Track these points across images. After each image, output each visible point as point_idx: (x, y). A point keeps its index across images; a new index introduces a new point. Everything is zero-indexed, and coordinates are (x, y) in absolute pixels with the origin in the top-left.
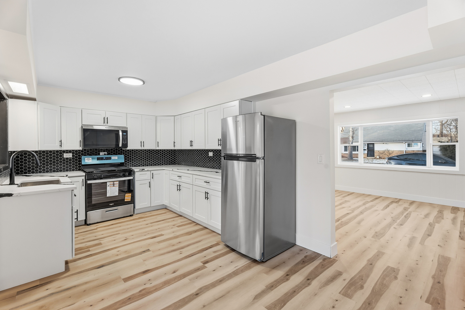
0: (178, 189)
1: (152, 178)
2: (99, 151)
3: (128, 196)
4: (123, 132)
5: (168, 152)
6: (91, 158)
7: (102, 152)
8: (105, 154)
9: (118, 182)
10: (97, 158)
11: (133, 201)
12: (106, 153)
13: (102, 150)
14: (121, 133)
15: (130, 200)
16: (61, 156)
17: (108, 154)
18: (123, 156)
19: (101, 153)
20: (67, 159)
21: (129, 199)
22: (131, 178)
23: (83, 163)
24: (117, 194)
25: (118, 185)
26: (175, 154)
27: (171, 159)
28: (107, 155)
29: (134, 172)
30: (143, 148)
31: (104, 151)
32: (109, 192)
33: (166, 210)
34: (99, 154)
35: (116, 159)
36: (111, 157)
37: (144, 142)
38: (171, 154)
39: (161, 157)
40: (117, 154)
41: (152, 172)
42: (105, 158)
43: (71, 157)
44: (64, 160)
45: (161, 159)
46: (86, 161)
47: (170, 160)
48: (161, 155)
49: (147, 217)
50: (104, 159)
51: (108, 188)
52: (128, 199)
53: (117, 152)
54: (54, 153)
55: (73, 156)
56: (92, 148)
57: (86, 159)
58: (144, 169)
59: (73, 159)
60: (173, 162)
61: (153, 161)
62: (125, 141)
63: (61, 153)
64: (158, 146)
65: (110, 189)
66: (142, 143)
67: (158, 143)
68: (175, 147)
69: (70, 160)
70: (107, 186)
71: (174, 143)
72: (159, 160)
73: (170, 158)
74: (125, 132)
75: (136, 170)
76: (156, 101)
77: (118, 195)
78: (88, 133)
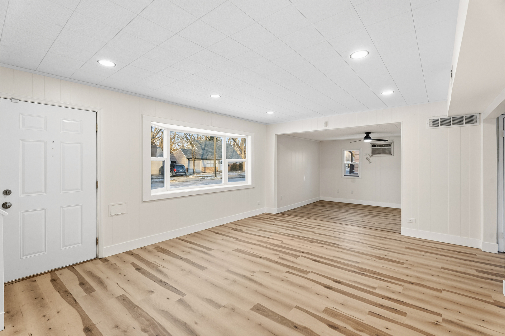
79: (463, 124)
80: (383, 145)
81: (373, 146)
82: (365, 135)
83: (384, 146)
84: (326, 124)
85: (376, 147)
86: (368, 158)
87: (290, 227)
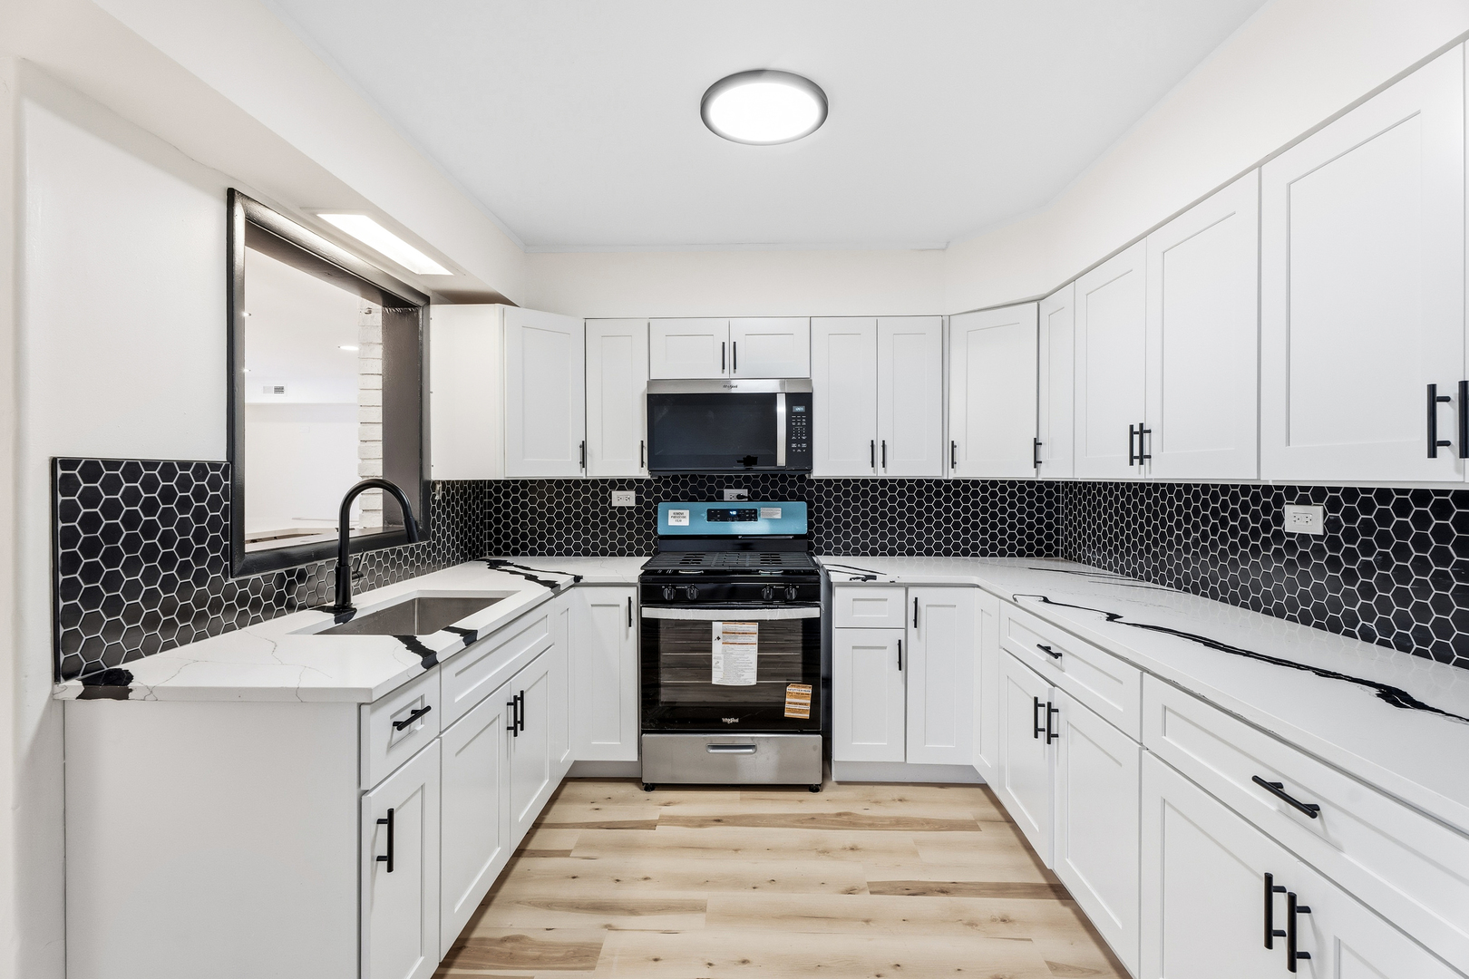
0: (1042, 724)
1: (911, 623)
2: (721, 485)
3: (798, 695)
4: (792, 399)
5: (1012, 495)
6: (686, 513)
7: (731, 488)
8: (740, 497)
9: (755, 628)
10: (709, 511)
11: (819, 722)
12: (744, 492)
13: (729, 479)
14: (781, 409)
15: (807, 716)
16: (604, 500)
17: (753, 497)
18: (802, 507)
19: (730, 494)
20: (621, 509)
21: (803, 711)
22: (812, 612)
23: (661, 531)
24: (749, 677)
25: (755, 639)
26: (1049, 505)
27: (1030, 526)
28: (750, 500)
29: (830, 586)
30: (881, 473)
31: (738, 486)
32: (721, 664)
33: (984, 798)
34: (720, 497)
35: (774, 520)
36: (756, 510)
37: (884, 446)
38: (1031, 505)
39: (975, 515)
40: (783, 499)
41: (913, 593)
42: (734, 513)
43: (632, 503)
44: (613, 516)
45: (975, 526)
46: (672, 522)
47: (1021, 532)
48: (975, 505)
49: (873, 824)
50: (733, 519)
51: (717, 647)
52: (798, 707)
53: (783, 489)
54: (586, 490)
55: (638, 500)
56: (679, 474)
57: (671, 512)
58: (874, 578)
59: (639, 510)
60: (1040, 542)
61: (938, 536)
62: (801, 441)
63: (604, 490)
64: (953, 463)
65: (724, 652)
66: (878, 451)
67: (953, 446)
68: (1042, 467)
69: (630, 516)
70: (714, 637)
71: (1037, 444)
72: (966, 531)
73: (1021, 521)
74: (802, 401)
75: (834, 577)
76: (948, 243)
77: (754, 682)
78: (665, 410)
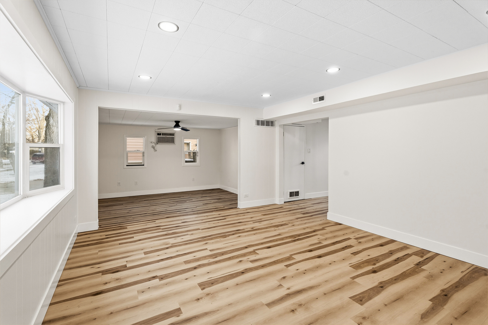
79: (269, 126)
80: (170, 134)
81: (158, 134)
82: (175, 124)
83: (168, 135)
84: (180, 107)
85: (161, 136)
86: (153, 146)
87: (166, 235)
